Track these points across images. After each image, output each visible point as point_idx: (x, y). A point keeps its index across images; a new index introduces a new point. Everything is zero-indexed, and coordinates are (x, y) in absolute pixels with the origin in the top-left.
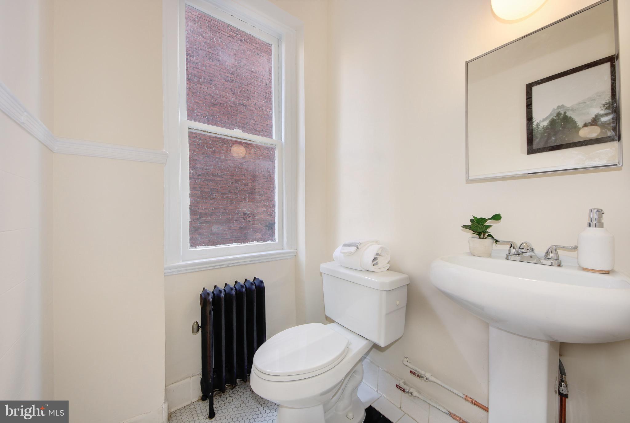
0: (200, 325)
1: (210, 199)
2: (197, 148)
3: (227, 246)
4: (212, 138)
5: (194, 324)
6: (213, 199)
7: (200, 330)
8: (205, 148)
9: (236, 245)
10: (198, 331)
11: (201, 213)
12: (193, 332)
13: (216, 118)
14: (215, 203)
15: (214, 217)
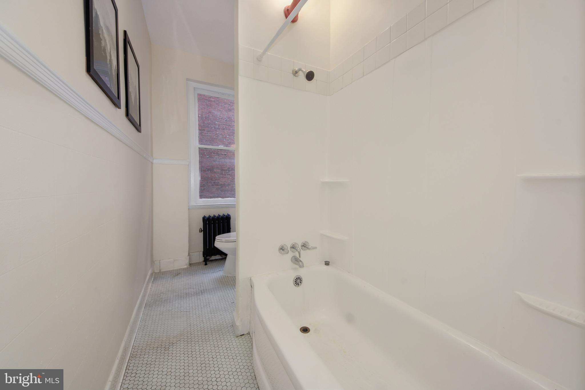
0: (202, 230)
1: (228, 175)
2: (219, 141)
3: (216, 199)
4: (229, 134)
5: (200, 229)
6: (229, 175)
7: (203, 232)
8: (224, 140)
9: (220, 199)
10: (201, 232)
11: (221, 184)
12: (200, 232)
13: (232, 119)
14: (231, 178)
15: (230, 187)
